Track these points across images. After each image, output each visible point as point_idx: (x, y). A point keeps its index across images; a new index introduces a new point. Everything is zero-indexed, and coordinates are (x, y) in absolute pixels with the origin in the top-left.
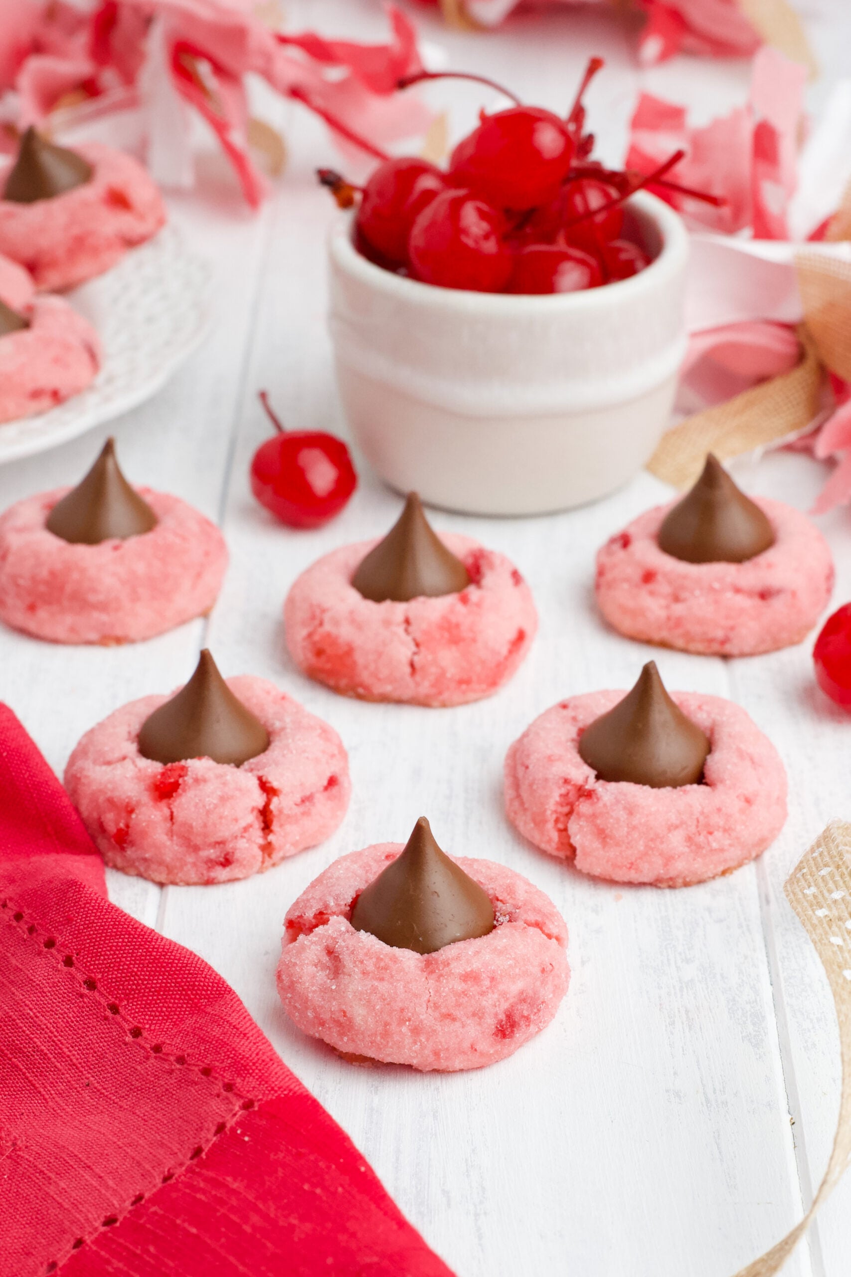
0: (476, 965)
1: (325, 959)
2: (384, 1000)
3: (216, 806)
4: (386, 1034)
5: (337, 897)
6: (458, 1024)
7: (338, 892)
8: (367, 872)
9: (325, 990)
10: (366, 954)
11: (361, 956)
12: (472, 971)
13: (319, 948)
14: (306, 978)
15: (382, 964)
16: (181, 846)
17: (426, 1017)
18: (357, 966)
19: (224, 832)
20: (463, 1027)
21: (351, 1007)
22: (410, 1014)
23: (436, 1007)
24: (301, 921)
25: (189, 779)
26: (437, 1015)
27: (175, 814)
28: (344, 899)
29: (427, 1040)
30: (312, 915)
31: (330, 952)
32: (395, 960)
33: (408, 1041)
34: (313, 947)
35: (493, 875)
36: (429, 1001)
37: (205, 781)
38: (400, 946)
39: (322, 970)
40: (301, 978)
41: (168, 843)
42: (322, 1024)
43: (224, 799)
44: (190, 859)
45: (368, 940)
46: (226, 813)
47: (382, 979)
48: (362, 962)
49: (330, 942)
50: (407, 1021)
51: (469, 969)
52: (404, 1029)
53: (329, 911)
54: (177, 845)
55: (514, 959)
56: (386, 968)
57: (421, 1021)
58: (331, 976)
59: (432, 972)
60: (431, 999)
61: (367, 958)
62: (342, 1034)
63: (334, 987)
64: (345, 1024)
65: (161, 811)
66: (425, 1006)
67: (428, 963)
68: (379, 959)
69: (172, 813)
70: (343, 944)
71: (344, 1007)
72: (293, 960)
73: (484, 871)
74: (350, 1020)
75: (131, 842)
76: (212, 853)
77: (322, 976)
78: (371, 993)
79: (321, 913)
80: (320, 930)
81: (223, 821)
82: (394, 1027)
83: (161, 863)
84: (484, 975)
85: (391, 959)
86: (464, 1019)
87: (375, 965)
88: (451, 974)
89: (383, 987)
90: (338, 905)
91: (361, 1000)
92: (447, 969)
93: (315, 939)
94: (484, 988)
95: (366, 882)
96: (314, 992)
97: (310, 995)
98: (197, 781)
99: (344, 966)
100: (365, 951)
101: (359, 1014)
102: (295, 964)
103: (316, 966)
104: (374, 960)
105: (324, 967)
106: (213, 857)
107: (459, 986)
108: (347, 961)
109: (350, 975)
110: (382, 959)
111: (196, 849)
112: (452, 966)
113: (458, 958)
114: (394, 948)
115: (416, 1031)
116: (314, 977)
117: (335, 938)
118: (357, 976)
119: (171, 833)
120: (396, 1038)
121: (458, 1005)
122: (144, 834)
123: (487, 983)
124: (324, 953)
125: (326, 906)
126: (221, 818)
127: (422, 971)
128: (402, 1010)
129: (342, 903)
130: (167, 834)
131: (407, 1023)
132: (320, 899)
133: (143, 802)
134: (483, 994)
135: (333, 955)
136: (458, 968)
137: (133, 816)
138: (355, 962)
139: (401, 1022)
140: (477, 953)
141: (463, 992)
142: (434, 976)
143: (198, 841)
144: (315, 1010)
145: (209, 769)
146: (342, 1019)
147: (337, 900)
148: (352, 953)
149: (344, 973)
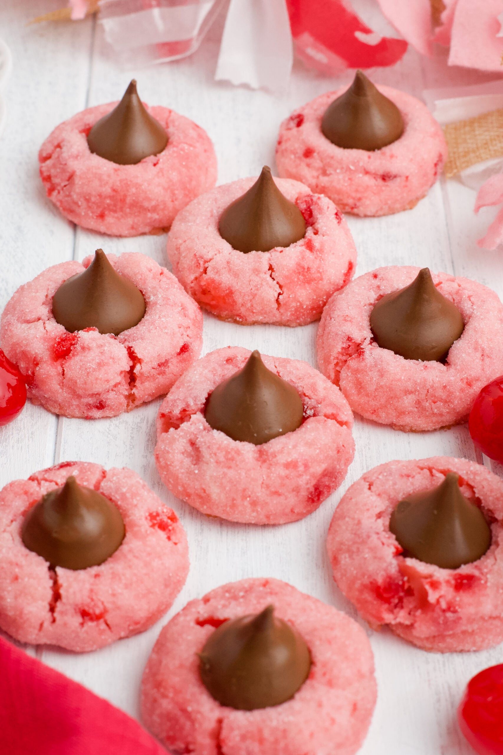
0: (295, 456)
1: (189, 449)
2: (232, 483)
3: (94, 370)
4: (233, 506)
6: (282, 498)
7: (195, 395)
8: (214, 375)
9: (190, 473)
10: (218, 449)
11: (215, 450)
12: (292, 461)
13: (185, 440)
14: (176, 463)
15: (230, 456)
16: (69, 394)
17: (261, 494)
18: (211, 457)
19: (98, 388)
20: (286, 499)
21: (209, 486)
22: (250, 493)
23: (268, 487)
24: (171, 415)
25: (78, 347)
26: (268, 492)
27: (65, 372)
28: (200, 399)
29: (262, 509)
30: (178, 412)
31: (193, 444)
32: (238, 452)
33: (249, 510)
34: (180, 440)
35: (299, 375)
36: (263, 483)
37: (89, 349)
38: (241, 440)
39: (187, 457)
40: (173, 463)
41: (60, 391)
42: (189, 495)
43: (100, 365)
44: (75, 402)
45: (219, 436)
46: (101, 376)
47: (230, 467)
48: (215, 454)
49: (192, 437)
50: (248, 497)
51: (289, 460)
52: (246, 503)
54: (66, 392)
55: (320, 448)
56: (232, 459)
57: (257, 497)
58: (194, 462)
59: (264, 461)
60: (264, 482)
61: (219, 451)
62: (203, 504)
63: (196, 472)
64: (205, 497)
65: (56, 368)
66: (260, 487)
67: (261, 453)
68: (227, 453)
69: (64, 371)
70: (202, 440)
71: (204, 486)
72: (167, 449)
74: (208, 496)
75: (35, 385)
76: (91, 401)
77: (187, 461)
78: (222, 478)
79: (185, 411)
80: (184, 426)
81: (98, 381)
82: (239, 501)
83: (56, 402)
84: (300, 464)
85: (236, 453)
86: (286, 494)
87: (225, 457)
88: (277, 464)
89: (231, 473)
90: (196, 403)
91: (215, 482)
92: (274, 460)
93: (182, 434)
94: (300, 472)
95: (215, 384)
96: (183, 473)
97: (180, 475)
98: (83, 349)
99: (203, 457)
100: (218, 446)
101: (215, 492)
102: (168, 452)
103: (183, 453)
104: (224, 453)
105: (189, 455)
106: (91, 402)
107: (283, 472)
108: (205, 453)
109: (207, 464)
110: (229, 453)
111: (79, 397)
112: (278, 458)
113: (281, 452)
114: (237, 441)
115: (254, 504)
116: (182, 462)
117: (196, 434)
118: (213, 463)
119: (62, 384)
120: (240, 508)
121: (283, 485)
122: (43, 382)
123: (301, 469)
124: (189, 445)
125: (188, 406)
126: (97, 379)
127: (257, 460)
128: (244, 490)
129: (199, 402)
130: (59, 385)
131: (248, 499)
132: (184, 400)
133: (44, 360)
134: (300, 476)
135: (194, 446)
136: (282, 459)
137: (37, 369)
138: (211, 454)
139: (244, 497)
140: (294, 447)
141: (286, 477)
142: (265, 465)
143: (80, 392)
144: (183, 486)
145: (93, 339)
146: (203, 495)
147: (195, 400)
148: (209, 447)
149: (202, 460)
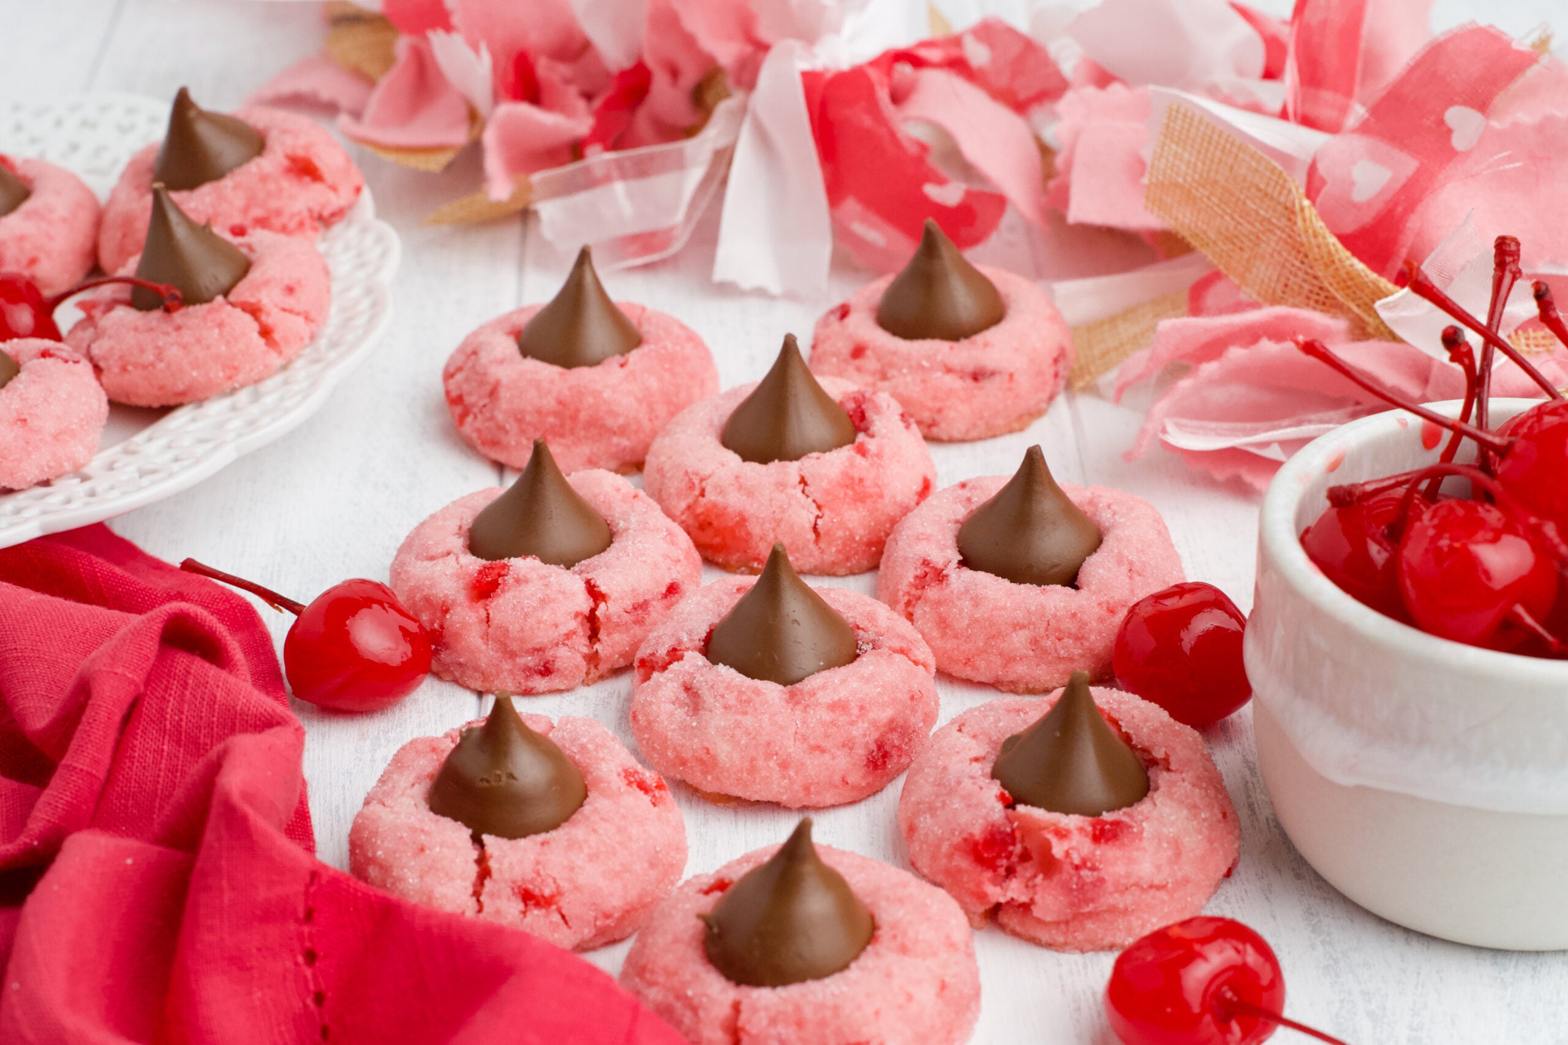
0: (843, 694)
1: (683, 696)
2: (749, 734)
3: (535, 609)
4: (753, 770)
5: (690, 633)
6: (827, 756)
7: (690, 627)
8: (719, 606)
9: (684, 728)
10: (726, 690)
11: (721, 691)
12: (839, 701)
13: (675, 684)
14: (663, 717)
15: (744, 697)
16: (497, 652)
17: (794, 749)
18: (717, 701)
19: (543, 637)
20: (833, 758)
21: (714, 743)
22: (777, 748)
23: (804, 738)
24: (654, 659)
25: (509, 579)
26: (805, 746)
27: (491, 617)
28: (698, 634)
29: (797, 773)
30: (665, 652)
31: (687, 688)
32: (757, 692)
33: (776, 776)
34: (669, 684)
35: (851, 603)
36: (796, 733)
37: (527, 581)
38: (762, 678)
39: (680, 707)
40: (658, 717)
41: (483, 647)
42: (684, 764)
43: (544, 602)
44: (507, 666)
45: (725, 672)
46: (545, 618)
47: (745, 713)
48: (723, 696)
49: (687, 678)
50: (774, 755)
51: (836, 699)
52: (772, 764)
53: (683, 647)
54: (492, 650)
55: (882, 686)
56: (749, 701)
57: (789, 754)
58: (691, 713)
59: (797, 703)
60: (798, 731)
61: (728, 692)
62: (706, 774)
63: (694, 724)
64: (708, 762)
65: (477, 612)
66: (793, 738)
67: (792, 695)
68: (741, 695)
69: (488, 615)
70: (702, 679)
71: (706, 744)
72: (648, 699)
73: (841, 599)
74: (714, 758)
75: (445, 643)
76: (531, 661)
77: (680, 713)
78: (735, 728)
79: (674, 650)
80: (675, 666)
81: (542, 626)
82: (761, 763)
83: (476, 670)
84: (853, 704)
85: (753, 694)
86: (834, 750)
87: (737, 699)
88: (817, 704)
89: (748, 721)
90: (692, 640)
91: (724, 735)
92: (813, 699)
93: (671, 676)
94: (854, 718)
95: (719, 616)
96: (673, 730)
97: (670, 734)
98: (518, 581)
99: (704, 702)
100: (725, 686)
101: (723, 751)
102: (651, 703)
103: (673, 703)
104: (736, 694)
105: (682, 705)
106: (531, 665)
107: (827, 716)
108: (707, 697)
109: (711, 711)
111: (513, 654)
112: (818, 697)
113: (824, 689)
114: (756, 680)
115: (784, 765)
116: (672, 714)
117: (692, 674)
118: (719, 711)
119: (486, 637)
120: (764, 773)
121: (827, 736)
122: (457, 635)
123: (855, 711)
124: (682, 689)
125: (680, 642)
126: (539, 623)
127: (787, 702)
128: (769, 744)
129: (696, 638)
130: (482, 638)
131: (775, 757)
132: (673, 635)
133: (459, 602)
134: (852, 723)
135: (690, 692)
136: (825, 698)
137: (448, 617)
138: (715, 697)
139: (768, 756)
140: (843, 681)
141: (832, 722)
142: (800, 707)
143: (514, 646)
144: (675, 749)
145: (533, 569)
146: (705, 757)
147: (690, 635)
148: (712, 687)
149: (704, 708)
